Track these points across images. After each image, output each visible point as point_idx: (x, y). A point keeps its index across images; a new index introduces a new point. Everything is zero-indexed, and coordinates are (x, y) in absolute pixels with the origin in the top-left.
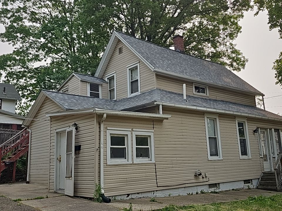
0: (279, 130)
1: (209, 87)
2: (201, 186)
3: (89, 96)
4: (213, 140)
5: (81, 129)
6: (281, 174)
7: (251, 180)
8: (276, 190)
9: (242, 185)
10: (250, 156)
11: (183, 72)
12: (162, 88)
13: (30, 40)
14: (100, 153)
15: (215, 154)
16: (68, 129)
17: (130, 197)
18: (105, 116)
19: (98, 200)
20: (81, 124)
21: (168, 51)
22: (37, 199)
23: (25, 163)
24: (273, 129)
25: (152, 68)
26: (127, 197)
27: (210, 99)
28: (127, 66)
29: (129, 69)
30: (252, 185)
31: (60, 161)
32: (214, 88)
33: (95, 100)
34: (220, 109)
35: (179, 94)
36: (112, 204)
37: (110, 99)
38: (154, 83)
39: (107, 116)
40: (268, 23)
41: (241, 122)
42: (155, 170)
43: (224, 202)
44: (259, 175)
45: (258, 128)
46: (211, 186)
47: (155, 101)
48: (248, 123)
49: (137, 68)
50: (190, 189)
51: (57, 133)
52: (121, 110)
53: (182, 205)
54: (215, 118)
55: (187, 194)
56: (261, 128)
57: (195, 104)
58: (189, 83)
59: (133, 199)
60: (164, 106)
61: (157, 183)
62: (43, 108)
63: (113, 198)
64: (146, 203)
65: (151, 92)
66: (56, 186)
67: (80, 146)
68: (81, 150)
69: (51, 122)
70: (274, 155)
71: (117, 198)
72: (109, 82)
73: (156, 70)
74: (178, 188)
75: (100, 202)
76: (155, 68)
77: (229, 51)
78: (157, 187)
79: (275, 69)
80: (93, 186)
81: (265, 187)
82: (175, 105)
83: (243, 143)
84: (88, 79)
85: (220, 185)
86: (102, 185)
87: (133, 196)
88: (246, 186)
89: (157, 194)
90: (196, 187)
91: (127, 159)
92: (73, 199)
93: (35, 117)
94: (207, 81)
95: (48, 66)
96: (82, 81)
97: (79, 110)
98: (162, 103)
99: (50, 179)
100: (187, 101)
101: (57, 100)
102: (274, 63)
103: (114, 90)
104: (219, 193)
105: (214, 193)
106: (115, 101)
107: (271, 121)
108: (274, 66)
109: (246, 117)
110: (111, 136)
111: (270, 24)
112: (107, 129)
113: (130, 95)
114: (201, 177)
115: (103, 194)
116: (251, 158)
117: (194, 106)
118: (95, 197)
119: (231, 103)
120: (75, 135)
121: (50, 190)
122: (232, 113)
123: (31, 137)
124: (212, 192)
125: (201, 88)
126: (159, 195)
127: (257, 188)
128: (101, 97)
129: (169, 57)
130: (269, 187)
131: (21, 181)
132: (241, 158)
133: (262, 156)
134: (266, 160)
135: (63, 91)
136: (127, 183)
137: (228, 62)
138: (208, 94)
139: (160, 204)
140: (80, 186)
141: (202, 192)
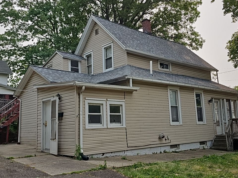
0: (230, 100)
1: (172, 63)
2: (164, 147)
3: (70, 71)
4: (175, 108)
5: (63, 99)
6: (231, 137)
7: (206, 142)
8: (226, 150)
9: (198, 146)
10: (205, 122)
11: (150, 51)
12: (132, 64)
13: (20, 23)
14: (79, 119)
15: (176, 120)
16: (52, 99)
17: (105, 155)
18: (84, 88)
19: (78, 158)
20: (64, 95)
21: (137, 33)
22: (27, 157)
23: (16, 127)
24: (225, 99)
25: (124, 47)
26: (102, 156)
27: (172, 74)
28: (102, 46)
29: (104, 48)
30: (207, 146)
31: (46, 126)
32: (176, 64)
33: (76, 74)
34: (181, 82)
35: (147, 70)
36: (90, 161)
37: (88, 74)
38: (125, 60)
39: (85, 88)
40: (223, 9)
41: (198, 93)
42: (126, 133)
43: (183, 160)
44: (212, 137)
45: (212, 98)
46: (172, 146)
47: (126, 76)
48: (204, 94)
49: (110, 47)
50: (155, 149)
51: (43, 102)
52: (98, 83)
53: (148, 162)
54: (177, 90)
55: (152, 153)
56: (215, 99)
57: (160, 78)
58: (155, 60)
59: (108, 157)
60: (134, 80)
61: (127, 144)
62: (31, 81)
63: (91, 156)
64: (118, 160)
65: (123, 68)
66: (43, 146)
67: (63, 113)
68: (64, 117)
69: (38, 92)
70: (225, 121)
71: (94, 156)
72: (87, 59)
73: (128, 49)
74: (145, 148)
75: (80, 160)
76: (126, 47)
77: (189, 33)
78: (127, 148)
79: (228, 49)
80: (74, 146)
81: (217, 147)
82: (143, 79)
83: (200, 111)
84: (69, 56)
85: (180, 145)
86: (82, 146)
87: (108, 155)
88: (201, 147)
89: (127, 153)
90: (160, 147)
91: (102, 124)
92: (57, 157)
93: (24, 88)
94: (170, 59)
95: (34, 45)
96: (64, 58)
97: (61, 83)
98: (132, 77)
99: (37, 141)
100: (153, 76)
101: (43, 75)
102: (227, 44)
103: (91, 66)
104: (179, 153)
105: (175, 153)
106: (93, 75)
107: (223, 92)
108: (227, 46)
109: (203, 89)
110: (89, 105)
111: (224, 10)
112: (86, 99)
113: (104, 71)
114: (164, 139)
115: (83, 153)
116: (206, 123)
117: (159, 80)
118: (76, 156)
119: (190, 77)
120: (59, 104)
121: (38, 150)
122: (190, 85)
123: (21, 106)
124: (173, 152)
125: (165, 65)
126: (129, 154)
127: (211, 148)
128: (80, 72)
129: (138, 37)
130: (221, 148)
131: (13, 142)
132: (197, 124)
133: (216, 122)
134: (218, 125)
135: (48, 67)
136: (102, 144)
137: (188, 42)
138: (171, 69)
139: (130, 162)
140: (63, 147)
141: (165, 152)
